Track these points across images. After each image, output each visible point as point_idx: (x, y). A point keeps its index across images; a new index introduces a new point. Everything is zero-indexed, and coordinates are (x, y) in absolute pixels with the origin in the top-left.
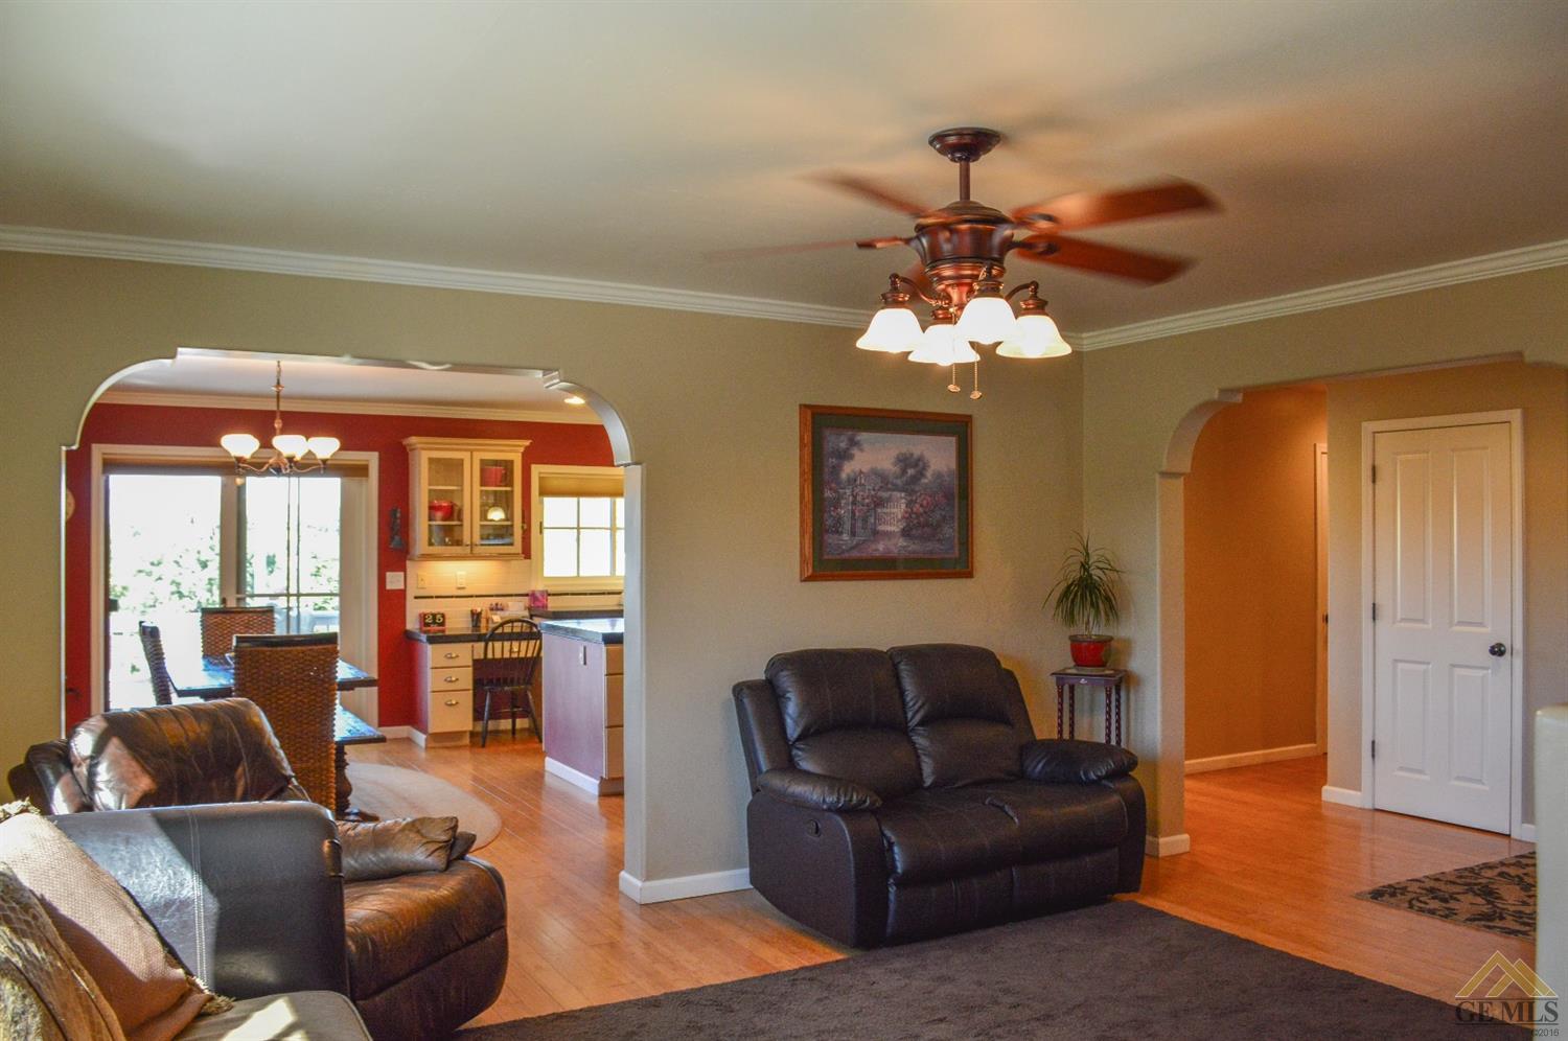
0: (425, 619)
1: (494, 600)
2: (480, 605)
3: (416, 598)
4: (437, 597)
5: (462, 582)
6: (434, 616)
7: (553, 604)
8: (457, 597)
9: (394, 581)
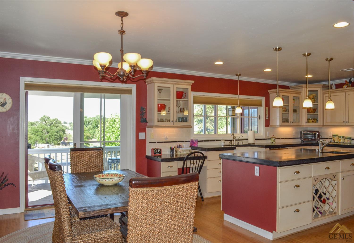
0: (154, 151)
1: (178, 143)
2: (173, 145)
3: (150, 143)
4: (158, 142)
5: (166, 136)
6: (157, 150)
7: (200, 145)
8: (165, 142)
9: (142, 136)
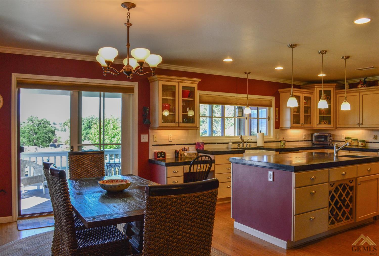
1: (183, 146)
2: (178, 148)
3: (153, 145)
4: (161, 145)
5: (171, 139)
6: (161, 153)
7: (206, 148)
8: (169, 145)
9: (144, 138)
